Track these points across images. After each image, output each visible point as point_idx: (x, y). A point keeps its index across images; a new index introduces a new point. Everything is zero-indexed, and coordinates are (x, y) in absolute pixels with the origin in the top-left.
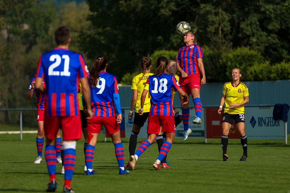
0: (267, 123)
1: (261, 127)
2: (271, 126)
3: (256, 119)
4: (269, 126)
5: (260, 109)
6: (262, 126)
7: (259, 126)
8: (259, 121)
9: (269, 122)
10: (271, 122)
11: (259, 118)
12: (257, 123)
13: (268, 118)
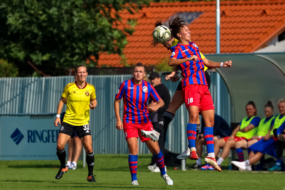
0: (46, 138)
1: (33, 144)
2: (53, 141)
3: (24, 133)
4: (49, 141)
5: (31, 118)
6: (34, 142)
7: (29, 141)
8: (30, 135)
9: (49, 136)
10: (53, 136)
11: (28, 131)
12: (26, 138)
13: (48, 131)
